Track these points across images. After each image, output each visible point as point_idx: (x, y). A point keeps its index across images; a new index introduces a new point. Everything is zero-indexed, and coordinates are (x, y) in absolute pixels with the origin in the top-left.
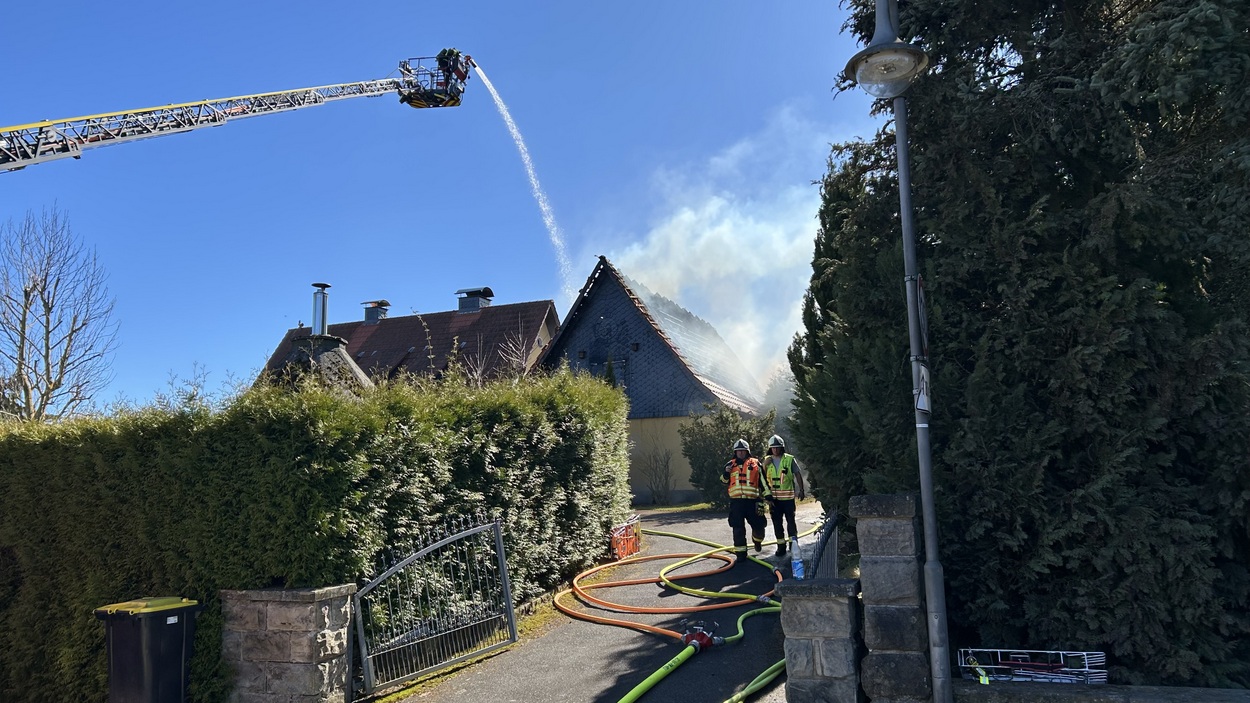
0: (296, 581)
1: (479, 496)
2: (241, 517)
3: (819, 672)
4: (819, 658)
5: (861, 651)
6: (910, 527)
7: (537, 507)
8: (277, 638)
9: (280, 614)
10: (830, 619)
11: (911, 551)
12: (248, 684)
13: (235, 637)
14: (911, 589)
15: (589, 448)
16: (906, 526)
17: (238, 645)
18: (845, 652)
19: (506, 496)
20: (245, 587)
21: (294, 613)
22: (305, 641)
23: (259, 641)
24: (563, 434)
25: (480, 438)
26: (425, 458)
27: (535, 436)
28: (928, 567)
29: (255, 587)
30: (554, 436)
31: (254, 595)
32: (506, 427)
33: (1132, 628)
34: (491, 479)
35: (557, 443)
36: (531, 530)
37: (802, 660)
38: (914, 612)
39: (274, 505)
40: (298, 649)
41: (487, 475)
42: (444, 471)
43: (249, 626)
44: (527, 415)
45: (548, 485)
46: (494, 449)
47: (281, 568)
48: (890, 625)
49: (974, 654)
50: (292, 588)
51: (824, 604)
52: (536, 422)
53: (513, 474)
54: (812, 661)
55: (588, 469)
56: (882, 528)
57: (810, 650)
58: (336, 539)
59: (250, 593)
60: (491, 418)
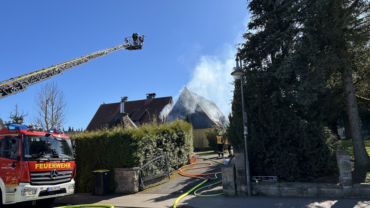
0: (130, 166)
1: (162, 149)
2: (118, 154)
3: (228, 181)
4: (228, 178)
5: (235, 177)
6: (244, 155)
7: (173, 151)
8: (125, 177)
9: (126, 173)
10: (230, 171)
11: (244, 159)
12: (120, 186)
13: (117, 177)
14: (244, 166)
15: (184, 138)
16: (243, 154)
17: (118, 179)
18: (233, 177)
19: (167, 149)
20: (119, 168)
21: (129, 172)
22: (131, 178)
23: (122, 178)
24: (178, 135)
25: (162, 137)
26: (151, 142)
27: (173, 136)
28: (246, 162)
29: (121, 168)
30: (176, 136)
31: (121, 169)
32: (167, 135)
33: (283, 173)
34: (164, 146)
35: (177, 138)
36: (172, 157)
37: (225, 179)
38: (244, 170)
39: (125, 151)
40: (130, 179)
41: (163, 145)
42: (155, 144)
43: (120, 175)
44: (171, 132)
45: (176, 147)
46: (165, 139)
47: (126, 164)
48: (240, 172)
49: (255, 177)
50: (128, 167)
51: (229, 169)
52: (173, 133)
53: (168, 145)
54: (227, 179)
55: (184, 143)
56: (239, 155)
57: (226, 177)
58: (136, 158)
59: (120, 169)
60: (164, 133)
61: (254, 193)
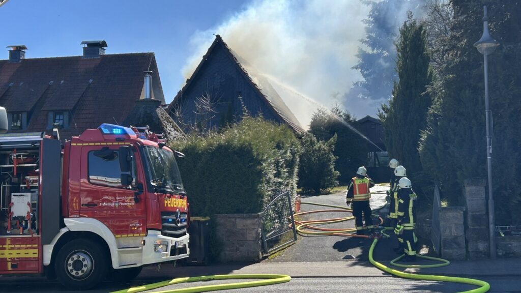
1: (279, 180)
3: (453, 234)
4: (453, 230)
5: (466, 228)
8: (241, 231)
9: (242, 222)
10: (457, 218)
11: (484, 196)
12: (228, 249)
13: (221, 232)
14: (484, 208)
16: (483, 189)
17: (223, 235)
18: (462, 228)
20: (226, 213)
21: (249, 222)
22: (254, 232)
23: (233, 233)
28: (489, 201)
29: (231, 213)
35: (290, 157)
37: (447, 231)
38: (484, 215)
40: (250, 235)
43: (228, 227)
46: (281, 160)
47: (243, 205)
48: (477, 219)
49: (500, 228)
50: (247, 213)
51: (456, 213)
54: (451, 231)
56: (475, 189)
57: (450, 228)
59: (229, 215)
60: (278, 147)
61: (501, 254)
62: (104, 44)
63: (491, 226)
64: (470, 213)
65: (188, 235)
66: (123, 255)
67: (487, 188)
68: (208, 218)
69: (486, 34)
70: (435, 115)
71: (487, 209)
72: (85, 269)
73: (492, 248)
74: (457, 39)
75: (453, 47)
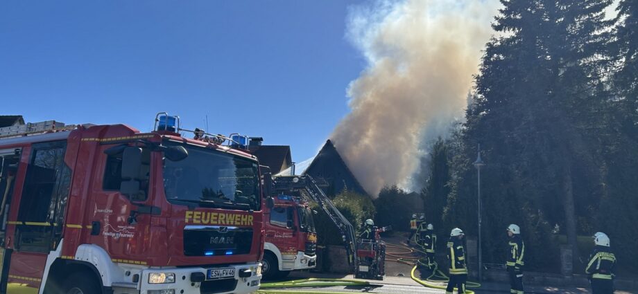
11: (476, 246)
14: (476, 253)
16: (476, 242)
17: (332, 257)
23: (337, 256)
28: (479, 249)
48: (472, 259)
49: (485, 264)
62: (261, 139)
63: (480, 263)
64: (468, 255)
65: (315, 256)
66: (285, 264)
67: (478, 241)
68: (324, 247)
69: (479, 159)
70: (452, 199)
71: (478, 254)
72: (265, 269)
73: (480, 275)
74: (465, 157)
75: (462, 162)
